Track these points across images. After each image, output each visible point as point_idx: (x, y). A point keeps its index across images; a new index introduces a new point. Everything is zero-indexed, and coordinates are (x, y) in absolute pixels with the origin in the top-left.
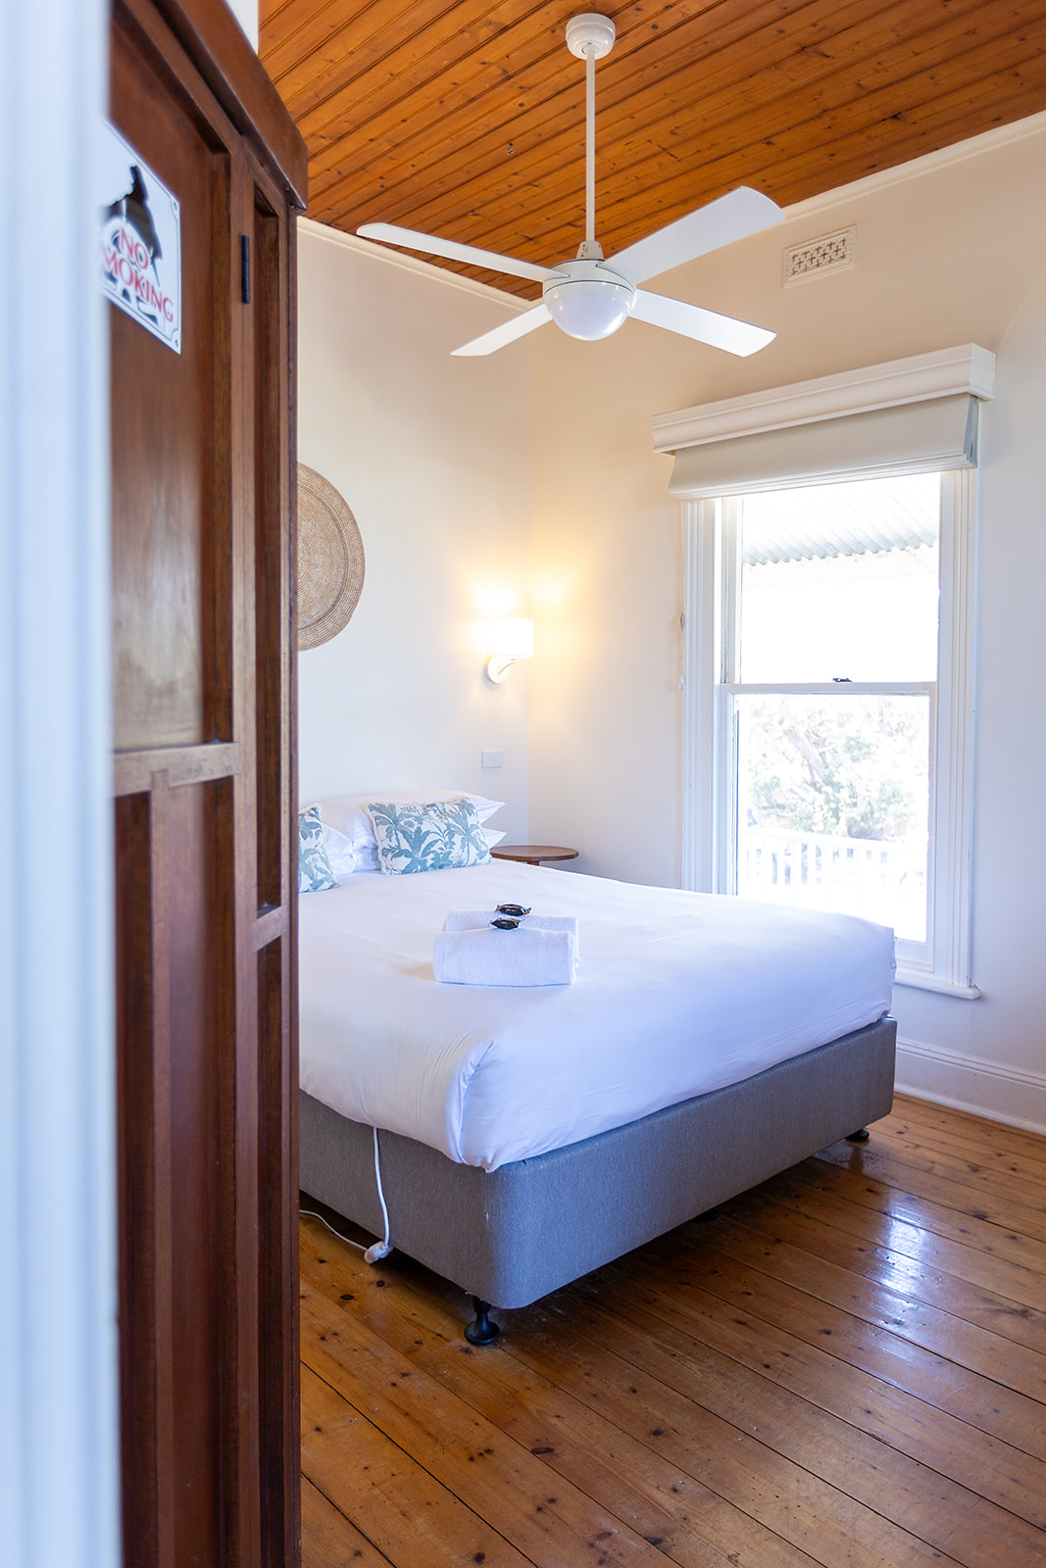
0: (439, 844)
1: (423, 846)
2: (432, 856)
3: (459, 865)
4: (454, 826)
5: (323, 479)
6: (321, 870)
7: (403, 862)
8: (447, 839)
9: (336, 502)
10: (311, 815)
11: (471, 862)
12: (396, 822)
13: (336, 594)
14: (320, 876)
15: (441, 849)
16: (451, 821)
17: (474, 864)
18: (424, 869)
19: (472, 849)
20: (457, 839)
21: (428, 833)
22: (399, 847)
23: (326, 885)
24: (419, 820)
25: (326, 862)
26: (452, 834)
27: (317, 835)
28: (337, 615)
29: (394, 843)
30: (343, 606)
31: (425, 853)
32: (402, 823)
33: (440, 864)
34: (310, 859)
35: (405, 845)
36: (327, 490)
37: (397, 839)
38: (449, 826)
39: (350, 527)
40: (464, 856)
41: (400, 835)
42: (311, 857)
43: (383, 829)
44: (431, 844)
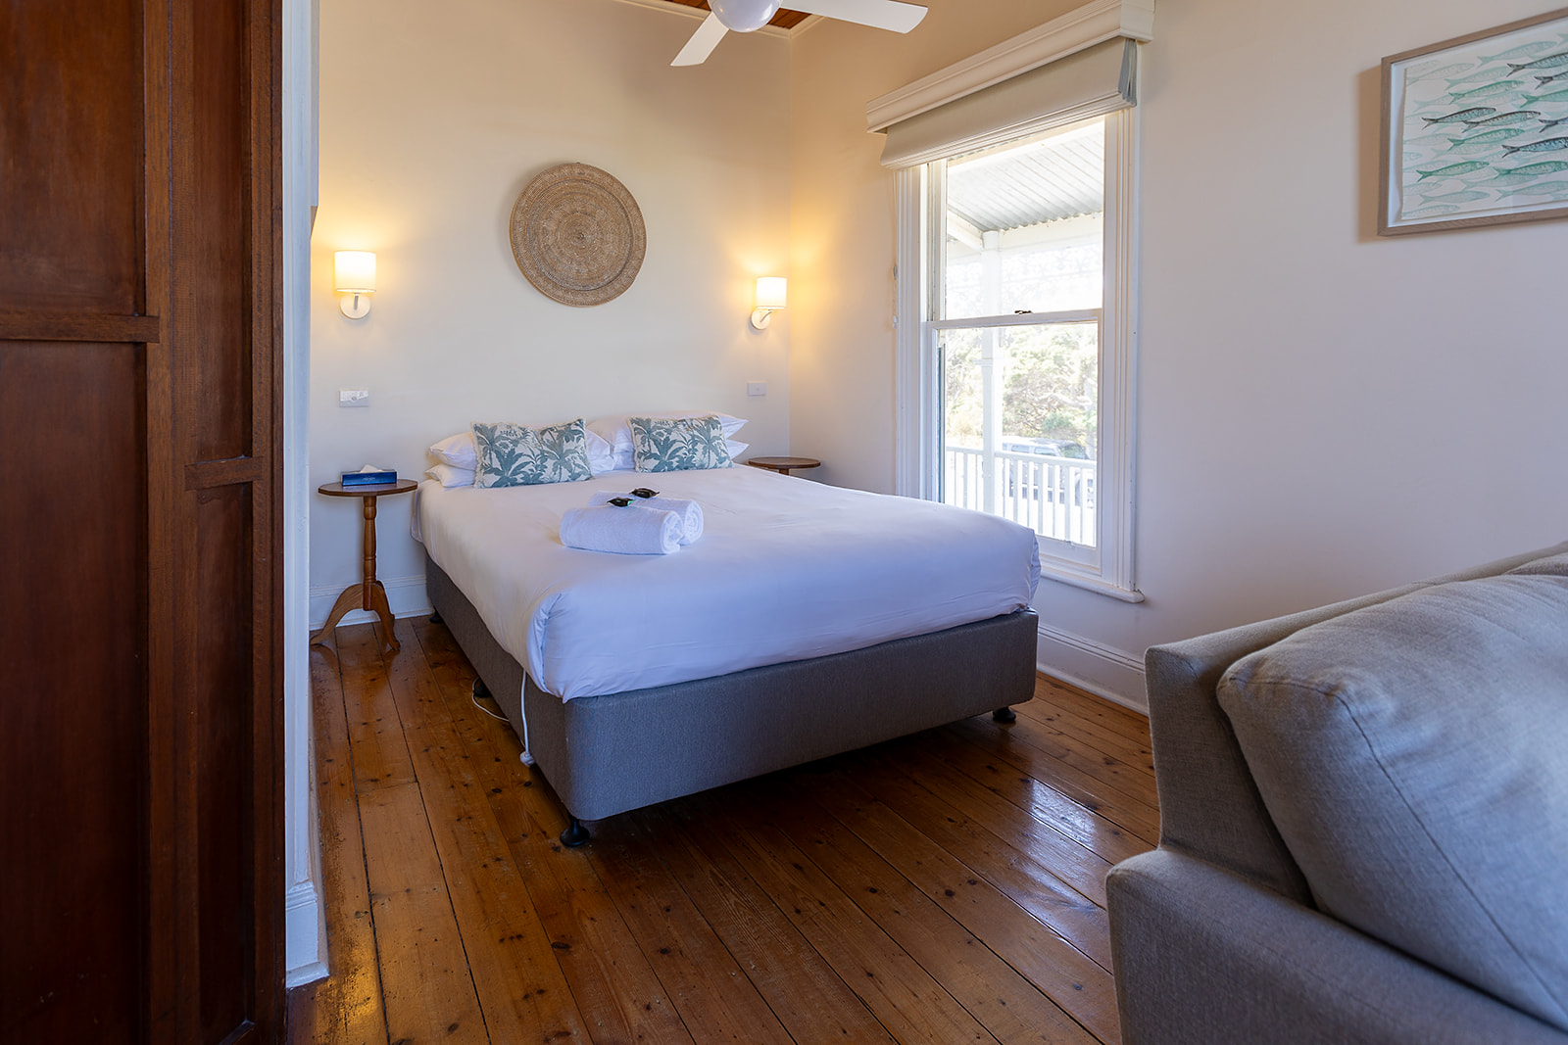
0: (684, 450)
1: (670, 452)
2: (677, 459)
3: (702, 467)
4: (698, 437)
5: (612, 177)
6: (579, 466)
7: (653, 463)
8: (690, 447)
9: (623, 194)
10: (577, 425)
11: (712, 465)
12: (649, 432)
13: (624, 262)
14: (577, 470)
15: (685, 454)
16: (696, 433)
17: (715, 467)
18: (671, 469)
19: (713, 455)
20: (700, 447)
21: (674, 441)
22: (650, 451)
23: (583, 477)
24: (669, 432)
25: (584, 460)
26: (695, 443)
27: (578, 439)
28: (624, 279)
29: (646, 449)
30: (629, 271)
31: (672, 457)
32: (654, 433)
33: (686, 466)
34: (570, 457)
35: (655, 450)
36: (616, 186)
37: (649, 445)
38: (693, 436)
39: (634, 212)
40: (706, 460)
41: (652, 442)
42: (571, 455)
43: (639, 437)
44: (677, 450)
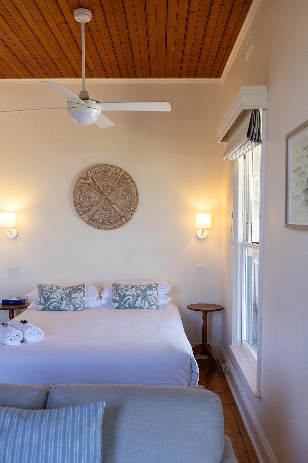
1: (124, 300)
2: (128, 304)
3: (141, 308)
4: (140, 294)
6: (79, 304)
7: (116, 305)
8: (135, 298)
10: (82, 286)
11: (146, 307)
12: (117, 290)
14: (78, 306)
15: (132, 302)
16: (139, 292)
17: (148, 308)
18: (125, 308)
19: (146, 303)
20: (140, 299)
21: (128, 295)
24: (126, 291)
25: (82, 302)
26: (138, 297)
27: (81, 292)
29: (115, 298)
30: (130, 213)
31: (125, 302)
32: (119, 291)
33: (132, 307)
35: (118, 299)
37: (116, 297)
38: (137, 294)
40: (142, 305)
41: (118, 295)
42: (75, 299)
43: (113, 292)
44: (128, 300)
